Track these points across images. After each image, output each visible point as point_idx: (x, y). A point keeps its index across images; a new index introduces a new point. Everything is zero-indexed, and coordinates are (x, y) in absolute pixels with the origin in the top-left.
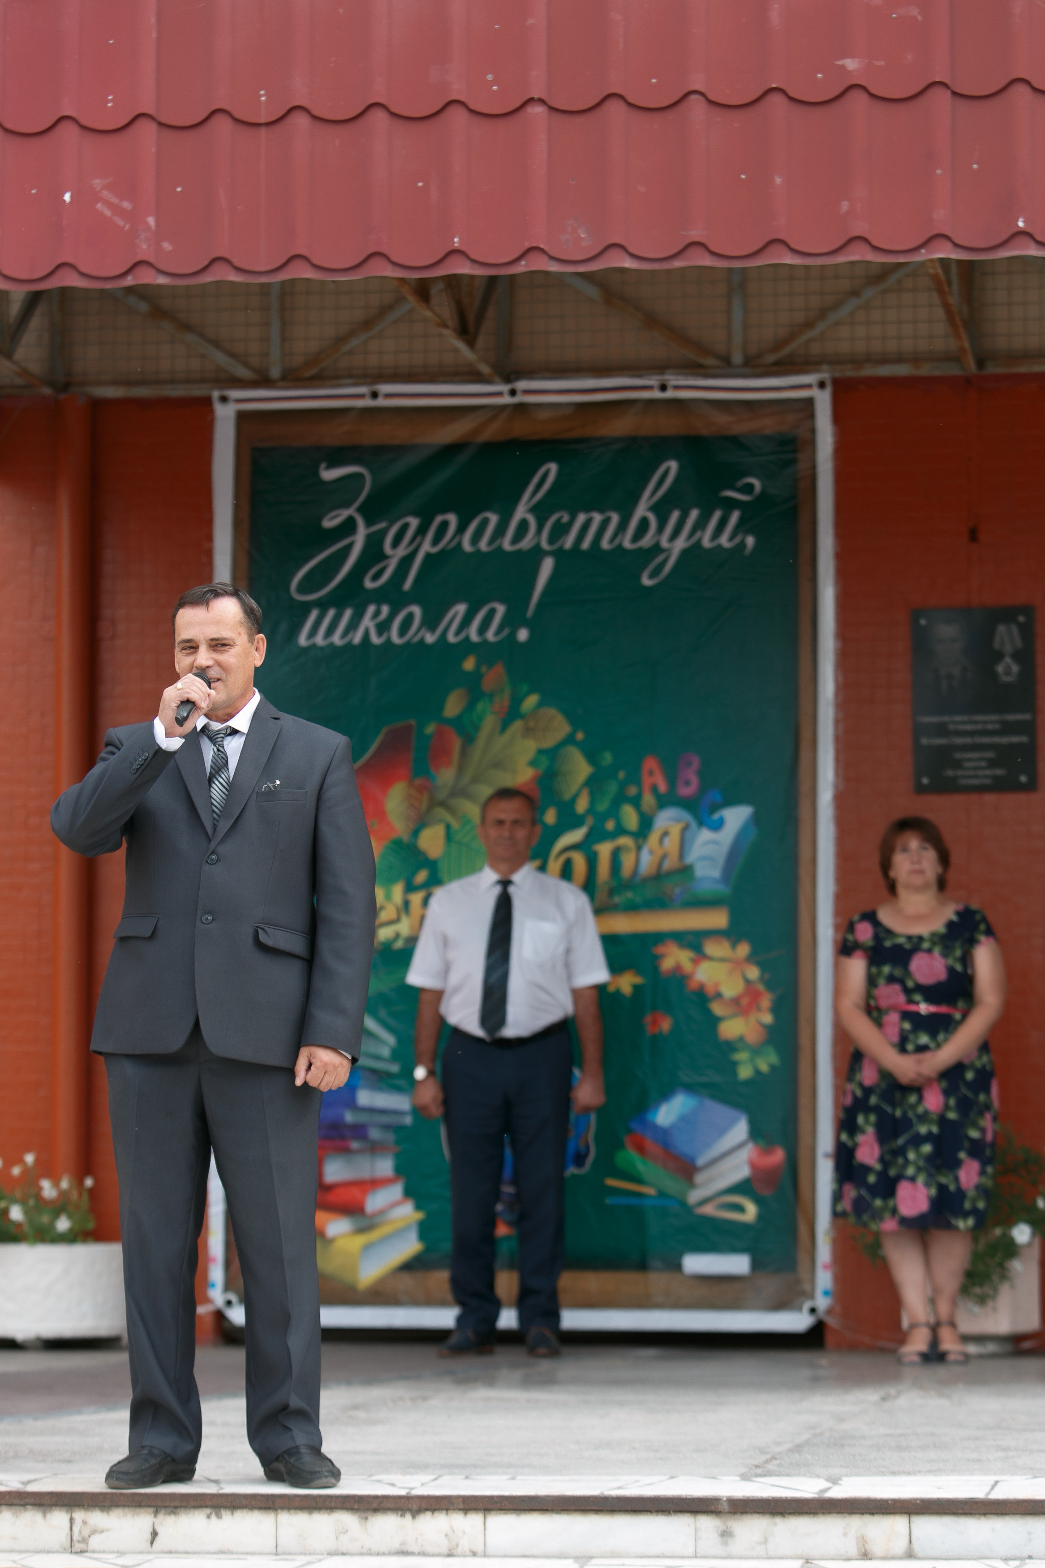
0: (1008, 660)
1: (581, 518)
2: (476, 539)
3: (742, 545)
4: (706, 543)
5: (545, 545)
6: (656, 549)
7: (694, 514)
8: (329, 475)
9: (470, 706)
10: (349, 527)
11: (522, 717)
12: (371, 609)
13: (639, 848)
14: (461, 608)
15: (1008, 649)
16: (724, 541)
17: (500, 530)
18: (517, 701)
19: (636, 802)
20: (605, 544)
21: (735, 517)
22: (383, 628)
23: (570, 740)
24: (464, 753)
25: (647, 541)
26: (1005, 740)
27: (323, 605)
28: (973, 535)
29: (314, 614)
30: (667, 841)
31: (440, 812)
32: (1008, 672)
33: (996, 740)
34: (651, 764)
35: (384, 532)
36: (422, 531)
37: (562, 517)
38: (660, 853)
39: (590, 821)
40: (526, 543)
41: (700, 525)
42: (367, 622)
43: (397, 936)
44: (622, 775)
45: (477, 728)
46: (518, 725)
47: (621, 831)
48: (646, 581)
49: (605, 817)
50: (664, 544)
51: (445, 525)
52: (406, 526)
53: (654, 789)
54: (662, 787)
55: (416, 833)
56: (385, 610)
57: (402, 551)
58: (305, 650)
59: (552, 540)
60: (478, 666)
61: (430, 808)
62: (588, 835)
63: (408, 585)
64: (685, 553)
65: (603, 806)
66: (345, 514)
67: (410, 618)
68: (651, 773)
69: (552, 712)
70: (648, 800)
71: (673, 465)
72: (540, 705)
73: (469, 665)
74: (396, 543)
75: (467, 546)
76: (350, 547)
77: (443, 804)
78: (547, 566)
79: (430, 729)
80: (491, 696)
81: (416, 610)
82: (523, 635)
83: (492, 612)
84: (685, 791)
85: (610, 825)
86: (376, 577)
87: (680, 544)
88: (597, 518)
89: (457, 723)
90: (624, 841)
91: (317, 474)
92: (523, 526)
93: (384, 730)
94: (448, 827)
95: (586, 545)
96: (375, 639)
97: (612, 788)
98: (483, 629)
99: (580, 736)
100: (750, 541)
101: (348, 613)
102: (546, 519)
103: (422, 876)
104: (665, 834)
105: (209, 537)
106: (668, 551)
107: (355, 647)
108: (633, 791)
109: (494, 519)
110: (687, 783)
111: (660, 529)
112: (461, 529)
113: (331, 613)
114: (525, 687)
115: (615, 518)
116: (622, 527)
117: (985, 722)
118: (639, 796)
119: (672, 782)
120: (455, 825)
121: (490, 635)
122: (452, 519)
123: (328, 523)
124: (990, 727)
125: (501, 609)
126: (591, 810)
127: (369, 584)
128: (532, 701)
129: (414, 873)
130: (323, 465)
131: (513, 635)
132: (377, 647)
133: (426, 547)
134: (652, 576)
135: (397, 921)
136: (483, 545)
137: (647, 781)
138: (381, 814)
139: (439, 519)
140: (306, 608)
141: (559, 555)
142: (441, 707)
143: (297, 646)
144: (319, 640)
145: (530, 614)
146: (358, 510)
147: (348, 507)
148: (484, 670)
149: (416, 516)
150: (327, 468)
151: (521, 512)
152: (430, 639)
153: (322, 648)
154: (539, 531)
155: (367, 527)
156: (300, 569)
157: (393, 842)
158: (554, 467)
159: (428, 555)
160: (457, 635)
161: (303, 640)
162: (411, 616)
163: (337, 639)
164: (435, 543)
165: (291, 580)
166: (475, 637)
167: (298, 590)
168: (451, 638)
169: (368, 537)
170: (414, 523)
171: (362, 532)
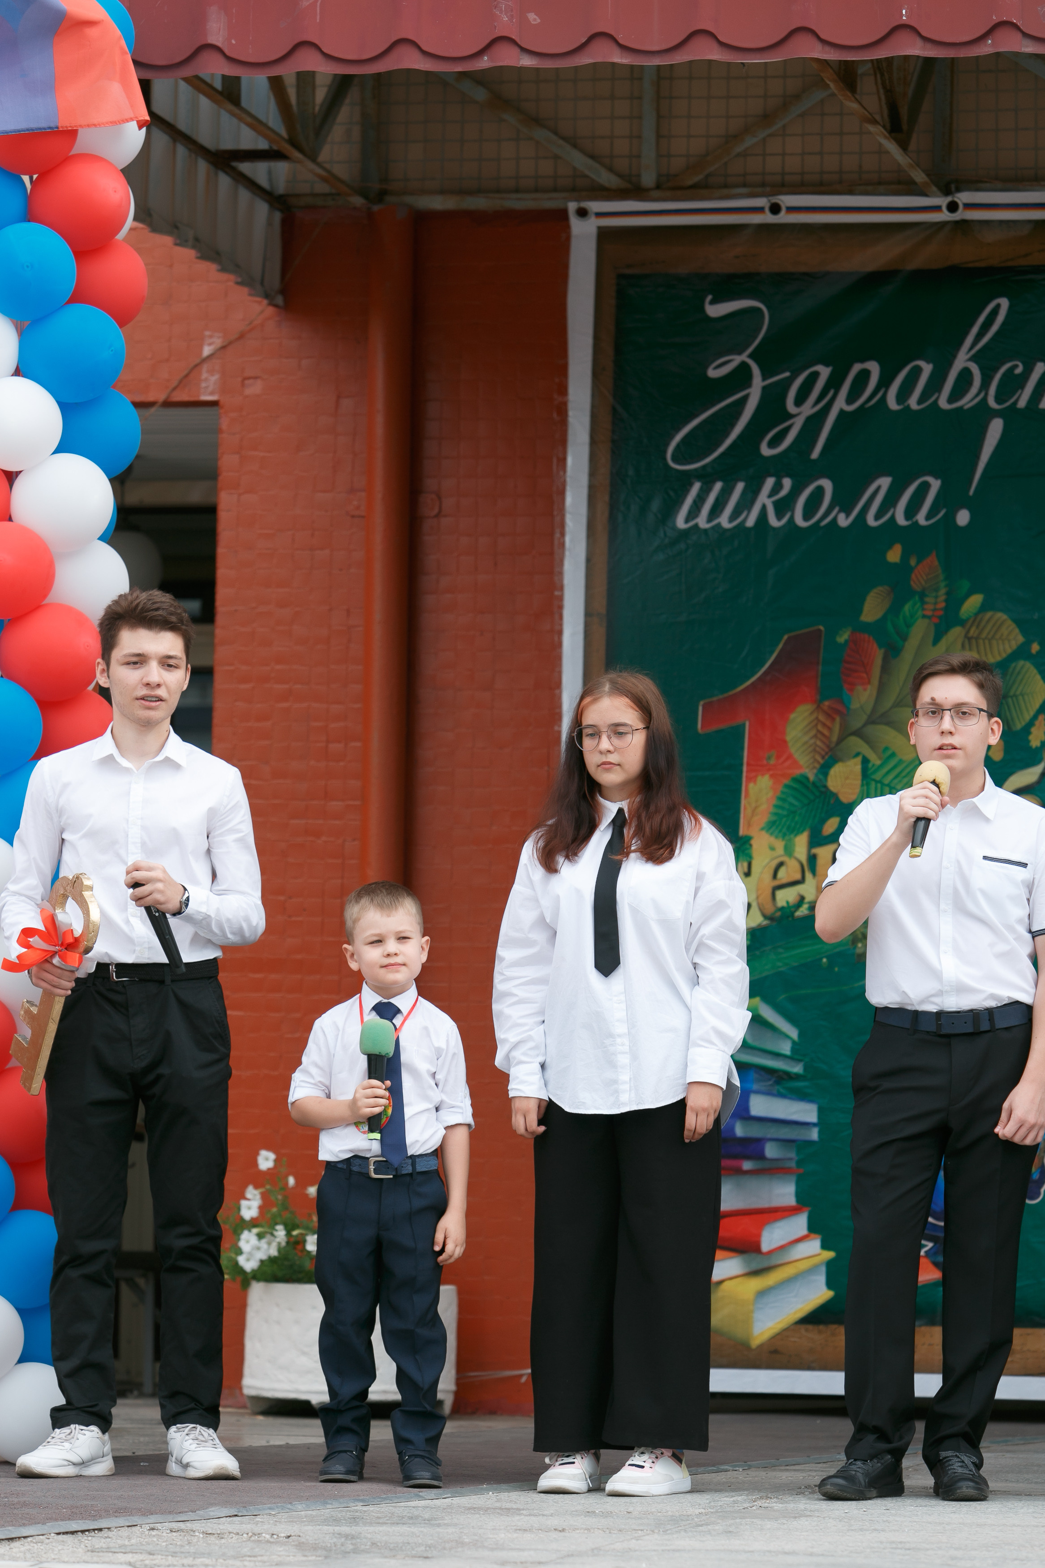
1: (1040, 369)
2: (903, 395)
5: (992, 403)
8: (715, 310)
9: (895, 608)
10: (742, 377)
11: (962, 623)
12: (770, 482)
14: (885, 482)
17: (935, 384)
18: (954, 602)
22: (783, 506)
23: (1021, 653)
24: (886, 669)
27: (707, 477)
29: (696, 487)
31: (855, 742)
35: (785, 385)
36: (834, 383)
37: (1016, 366)
40: (967, 401)
42: (764, 499)
45: (904, 638)
46: (956, 632)
51: (864, 375)
52: (815, 376)
55: (825, 769)
56: (787, 483)
57: (808, 409)
58: (685, 534)
59: (999, 399)
60: (905, 556)
61: (841, 740)
63: (817, 451)
66: (737, 360)
67: (819, 494)
69: (1001, 616)
72: (984, 608)
73: (894, 555)
74: (800, 400)
75: (892, 404)
76: (742, 402)
77: (858, 733)
78: (996, 429)
79: (843, 637)
80: (922, 595)
81: (827, 485)
82: (963, 518)
83: (924, 489)
86: (774, 443)
89: (877, 629)
91: (702, 309)
92: (965, 377)
93: (786, 637)
94: (865, 761)
96: (773, 521)
98: (911, 511)
99: (1035, 648)
101: (740, 486)
102: (996, 369)
103: (832, 825)
105: (563, 390)
107: (748, 531)
109: (927, 369)
112: (885, 382)
113: (718, 486)
114: (965, 585)
120: (875, 760)
121: (921, 518)
122: (874, 367)
123: (714, 373)
125: (935, 484)
127: (766, 451)
128: (975, 601)
129: (823, 821)
130: (709, 298)
131: (950, 518)
132: (776, 531)
133: (840, 403)
135: (802, 881)
136: (913, 402)
138: (780, 745)
139: (857, 367)
140: (686, 480)
141: (1010, 415)
142: (858, 610)
143: (674, 528)
144: (702, 521)
145: (971, 492)
146: (751, 356)
147: (740, 353)
148: (913, 562)
149: (827, 365)
150: (712, 302)
151: (962, 360)
152: (843, 521)
153: (706, 531)
154: (985, 385)
155: (764, 378)
156: (678, 430)
157: (796, 780)
158: (1004, 303)
159: (842, 412)
160: (877, 517)
161: (680, 522)
162: (820, 490)
163: (724, 520)
164: (850, 400)
165: (667, 445)
166: (901, 520)
167: (675, 459)
168: (871, 521)
169: (764, 389)
170: (825, 372)
171: (758, 383)
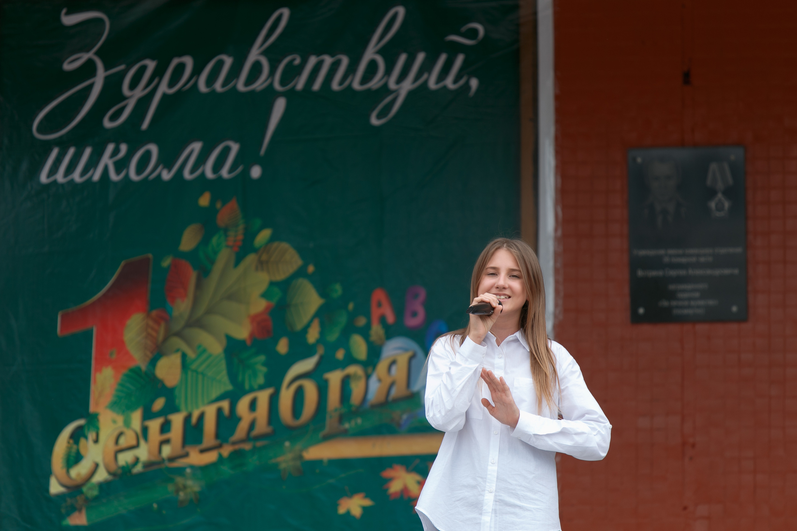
0: (720, 195)
1: (313, 60)
2: (211, 81)
3: (467, 86)
4: (432, 85)
5: (277, 86)
6: (385, 90)
7: (421, 57)
8: (70, 20)
9: (205, 241)
10: (88, 69)
11: (255, 251)
12: (111, 147)
13: (368, 377)
14: (197, 146)
15: (720, 185)
16: (449, 82)
17: (234, 72)
18: (249, 236)
19: (365, 332)
20: (335, 86)
21: (460, 60)
22: (121, 166)
23: (300, 273)
24: (199, 285)
25: (375, 83)
26: (717, 272)
27: (63, 144)
28: (687, 78)
29: (55, 152)
30: (394, 369)
31: (177, 342)
32: (720, 208)
33: (709, 272)
34: (379, 295)
35: (122, 75)
36: (159, 73)
37: (294, 60)
38: (388, 381)
39: (321, 350)
40: (259, 85)
41: (427, 67)
42: (106, 160)
43: (137, 460)
44: (351, 306)
45: (212, 262)
46: (251, 258)
47: (350, 360)
48: (374, 121)
49: (335, 347)
50: (392, 85)
51: (181, 68)
52: (143, 69)
53: (382, 320)
54: (390, 318)
55: (153, 362)
56: (124, 148)
57: (139, 92)
58: (46, 187)
59: (283, 82)
60: (213, 201)
61: (166, 339)
62: (318, 364)
63: (145, 125)
64: (411, 94)
65: (333, 336)
66: (85, 57)
67: (147, 156)
68: (379, 305)
69: (285, 245)
70: (377, 330)
71: (401, 11)
72: (272, 239)
73: (204, 201)
74: (133, 86)
75: (202, 87)
76: (91, 86)
77: (178, 334)
78: (280, 106)
79: (166, 263)
80: (226, 230)
81: (154, 149)
82: (256, 172)
83: (226, 151)
84: (412, 322)
85: (340, 355)
86: (113, 118)
87: (407, 85)
88: (328, 60)
89: (192, 256)
90: (352, 369)
91: (58, 19)
92: (257, 68)
93: (123, 263)
94: (184, 356)
95: (317, 86)
96: (113, 176)
97: (343, 319)
98: (217, 167)
99: (311, 269)
100: (474, 83)
101: (88, 151)
102: (280, 61)
103: (159, 404)
104: (393, 362)
106: (396, 92)
107: (95, 184)
108: (362, 321)
109: (228, 61)
110: (414, 314)
111: (388, 71)
112: (197, 72)
113: (72, 151)
114: (258, 222)
115: (345, 61)
116: (352, 69)
117: (698, 256)
118: (368, 326)
119: (399, 313)
120: (191, 354)
121: (225, 173)
122: (189, 61)
123: (68, 66)
124: (702, 260)
125: (235, 148)
126: (321, 340)
127: (107, 124)
128: (264, 235)
129: (152, 401)
130: (64, 11)
131: (246, 172)
132: (115, 183)
133: (163, 88)
134: (379, 117)
135: (137, 446)
136: (218, 86)
137: (376, 313)
138: (120, 345)
139: (175, 61)
140: (47, 147)
141: (291, 95)
142: (178, 242)
143: (39, 183)
144: (60, 177)
145: (263, 152)
146: (97, 53)
147: (88, 51)
148: (219, 205)
149: (153, 59)
150: (67, 14)
151: (254, 55)
152: (166, 176)
153: (62, 185)
154: (272, 73)
155: (106, 68)
156: (41, 109)
157: (132, 370)
158: (286, 12)
159: (165, 96)
160: (192, 171)
161: (44, 178)
162: (148, 154)
163: (76, 176)
164: (171, 84)
165: (33, 120)
166: (209, 174)
167: (39, 130)
168: (187, 175)
169: (107, 78)
170: (151, 65)
171: (101, 74)
